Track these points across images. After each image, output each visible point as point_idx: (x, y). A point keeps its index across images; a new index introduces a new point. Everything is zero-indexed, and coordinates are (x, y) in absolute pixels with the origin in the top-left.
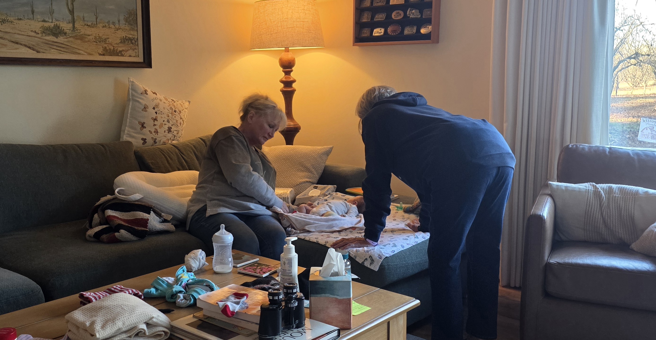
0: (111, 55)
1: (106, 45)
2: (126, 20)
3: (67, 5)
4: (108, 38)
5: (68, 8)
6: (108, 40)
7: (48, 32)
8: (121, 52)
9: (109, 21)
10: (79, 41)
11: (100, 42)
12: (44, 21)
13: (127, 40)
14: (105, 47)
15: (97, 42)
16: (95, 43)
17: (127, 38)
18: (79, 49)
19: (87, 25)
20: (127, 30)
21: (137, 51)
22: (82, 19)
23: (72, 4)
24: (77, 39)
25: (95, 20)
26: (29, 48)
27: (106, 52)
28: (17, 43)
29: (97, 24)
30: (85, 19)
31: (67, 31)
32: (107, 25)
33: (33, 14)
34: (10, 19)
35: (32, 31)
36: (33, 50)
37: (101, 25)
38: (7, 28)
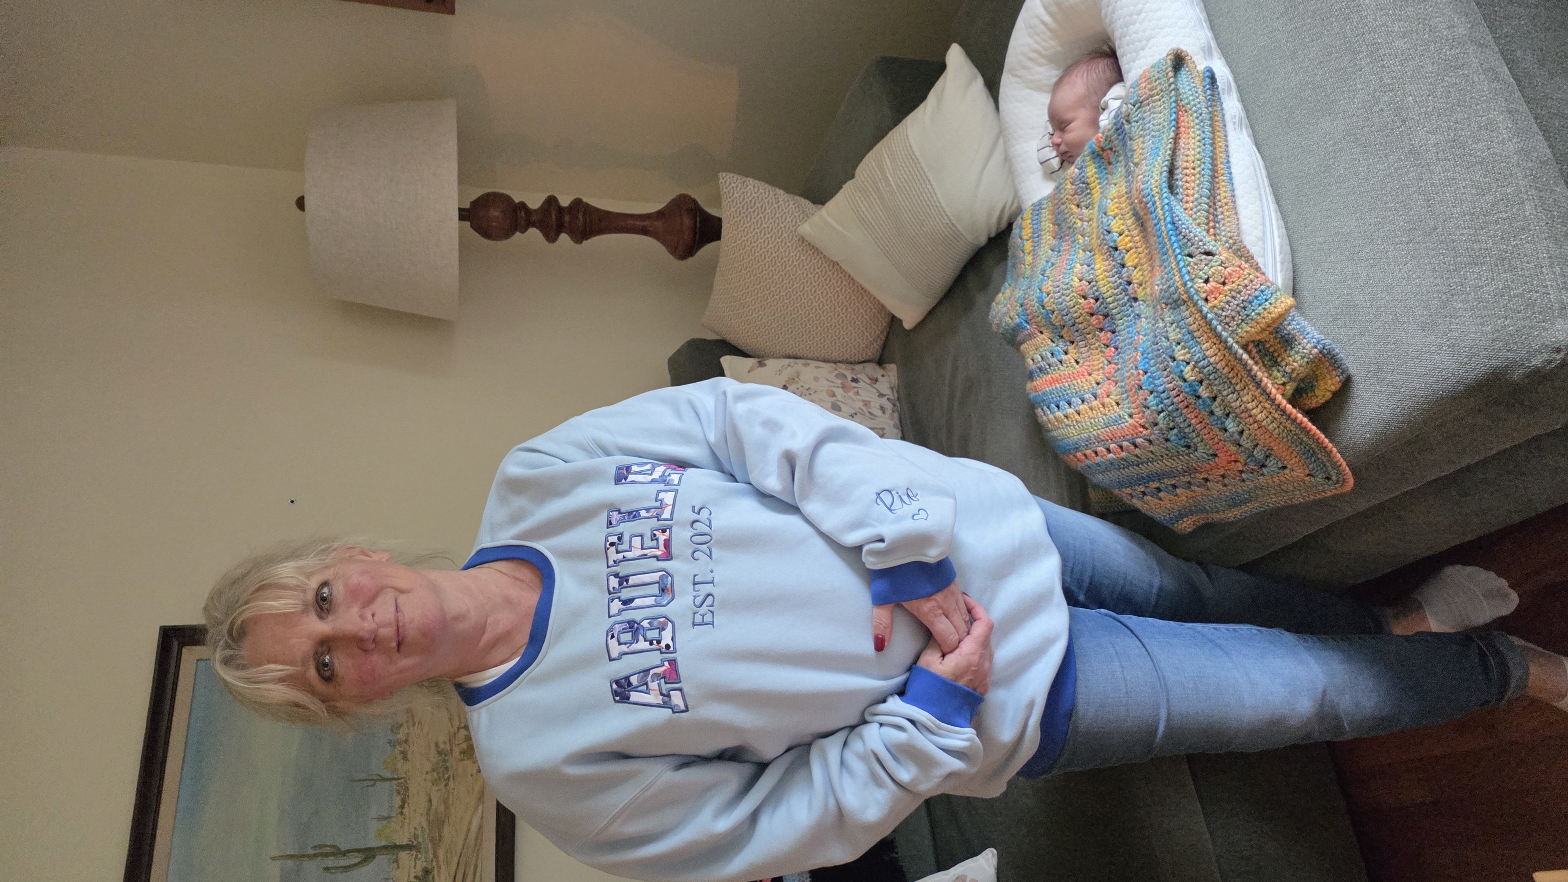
1: (457, 751)
3: (347, 868)
4: (437, 745)
5: (355, 866)
6: (442, 746)
9: (390, 742)
10: (446, 830)
11: (447, 769)
14: (461, 753)
15: (449, 778)
16: (451, 783)
18: (469, 830)
19: (402, 807)
22: (385, 822)
23: (345, 854)
24: (440, 838)
25: (387, 784)
29: (398, 779)
30: (386, 815)
31: (421, 864)
32: (399, 748)
37: (399, 766)
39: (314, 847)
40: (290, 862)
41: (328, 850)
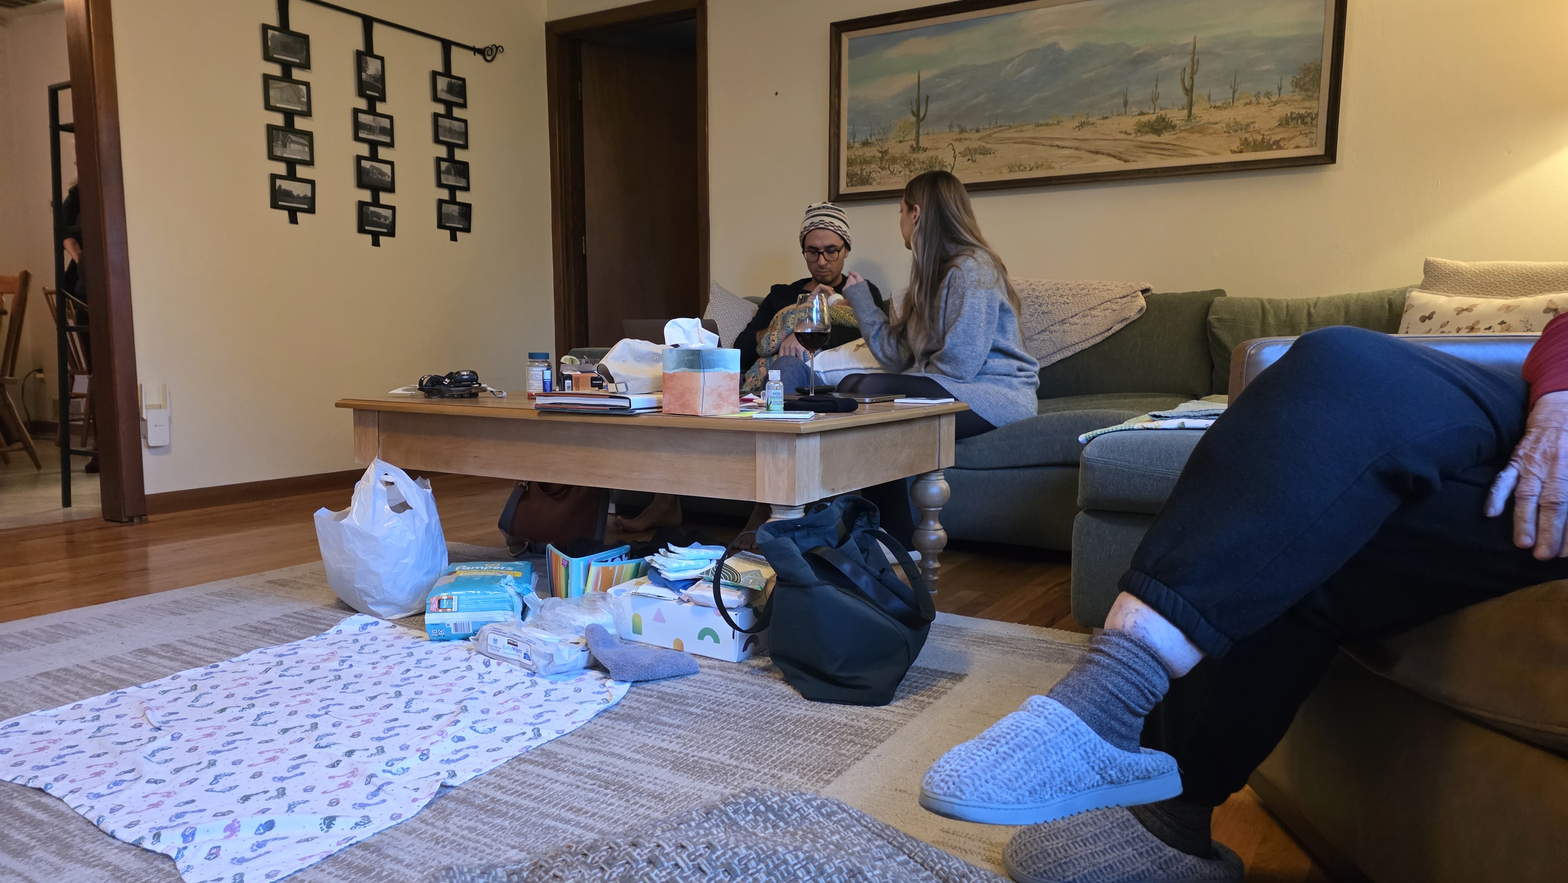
0: (1256, 151)
1: (1247, 135)
2: (1297, 85)
3: (1183, 81)
4: (1252, 123)
5: (1184, 85)
6: (1252, 126)
7: (1146, 129)
8: (1277, 142)
9: (1259, 93)
10: (1197, 135)
11: (1236, 131)
12: (1142, 114)
13: (1293, 119)
14: (1246, 139)
15: (1229, 133)
16: (1227, 134)
17: (1294, 116)
18: (1195, 149)
19: (1215, 107)
20: (1296, 101)
21: (1313, 136)
22: (1207, 98)
23: (1192, 78)
24: (1192, 133)
25: (1231, 96)
26: (1114, 157)
27: (1247, 145)
28: (1097, 153)
29: (1234, 102)
30: (1212, 98)
31: (1178, 123)
32: (1254, 99)
33: (1125, 106)
34: (1091, 120)
35: (1121, 132)
36: (1120, 159)
37: (1242, 101)
38: (1086, 133)
39: (1198, 60)
40: (1192, 48)
41: (1195, 68)
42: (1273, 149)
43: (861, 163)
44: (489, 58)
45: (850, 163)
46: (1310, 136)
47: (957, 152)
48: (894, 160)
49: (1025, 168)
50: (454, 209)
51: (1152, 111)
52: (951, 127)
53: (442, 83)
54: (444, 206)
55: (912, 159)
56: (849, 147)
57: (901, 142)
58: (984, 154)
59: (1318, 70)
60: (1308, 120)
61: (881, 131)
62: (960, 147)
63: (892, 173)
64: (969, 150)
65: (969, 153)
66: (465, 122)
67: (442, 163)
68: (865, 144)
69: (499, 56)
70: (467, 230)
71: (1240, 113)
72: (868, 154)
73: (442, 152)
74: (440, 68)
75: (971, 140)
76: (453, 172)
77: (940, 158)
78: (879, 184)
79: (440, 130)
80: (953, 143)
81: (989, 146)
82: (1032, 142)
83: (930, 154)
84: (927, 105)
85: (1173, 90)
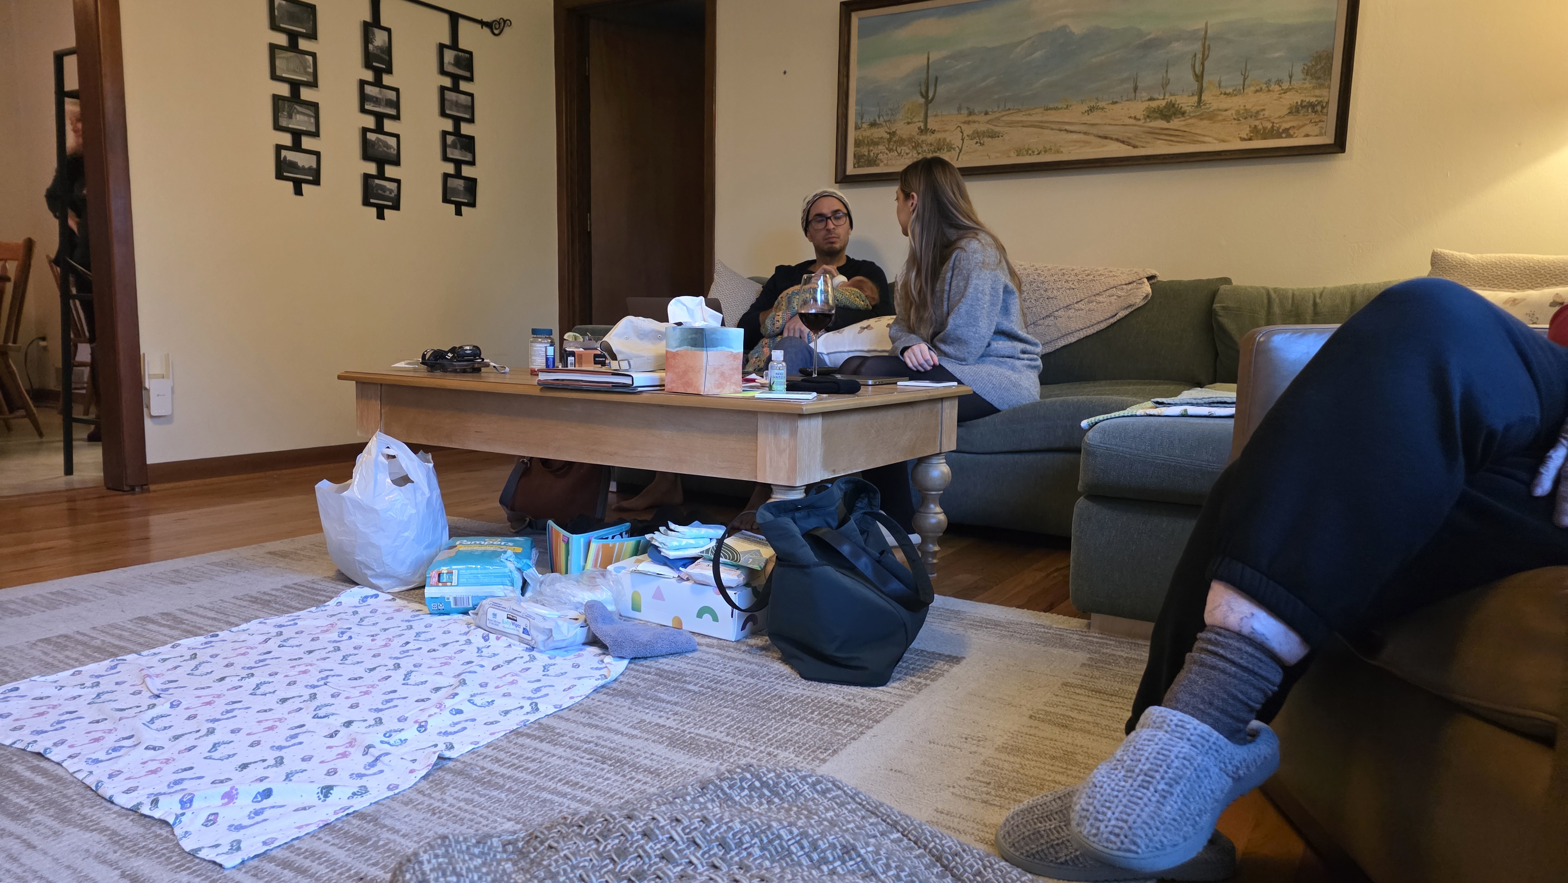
0: (1265, 139)
1: (1257, 123)
2: (1307, 72)
3: (1194, 67)
4: (1264, 110)
5: (1195, 71)
6: (1262, 113)
7: (1157, 115)
8: (1286, 130)
9: (1269, 80)
10: (1206, 122)
11: (1246, 118)
12: (1151, 99)
13: (1303, 107)
14: (1255, 126)
15: (1239, 120)
16: (1236, 122)
17: (1305, 104)
18: (1204, 136)
19: (1225, 94)
20: (1306, 89)
21: (1323, 124)
22: (1217, 85)
23: (1203, 64)
24: (1202, 119)
25: (1242, 83)
26: (1123, 142)
27: (1256, 133)
28: (1106, 138)
29: (1244, 89)
30: (1222, 84)
31: (1188, 109)
32: (1264, 86)
33: (1135, 92)
34: (1101, 104)
35: (1130, 117)
36: (1129, 144)
37: (1253, 89)
38: (1094, 118)
39: (1209, 46)
40: (1203, 33)
41: (1206, 53)
42: (1282, 138)
43: (868, 145)
44: (496, 32)
45: (858, 144)
46: (1320, 124)
47: (965, 135)
48: (901, 142)
49: (1033, 152)
50: (459, 184)
51: (1162, 97)
52: (959, 109)
53: (449, 56)
54: (450, 180)
55: (920, 141)
56: (857, 128)
57: (909, 123)
58: (992, 137)
59: (1330, 58)
60: (1319, 108)
61: (890, 112)
62: (968, 130)
63: (899, 154)
64: (977, 133)
65: (977, 136)
66: (471, 95)
67: (448, 137)
68: (873, 125)
69: (507, 30)
70: (472, 204)
71: (1250, 101)
72: (876, 135)
73: (448, 126)
74: (447, 41)
75: (979, 122)
76: (459, 146)
77: (948, 140)
78: (886, 165)
79: (446, 103)
80: (962, 125)
81: (997, 129)
82: (1040, 125)
83: (938, 136)
84: (936, 86)
85: (1184, 75)
